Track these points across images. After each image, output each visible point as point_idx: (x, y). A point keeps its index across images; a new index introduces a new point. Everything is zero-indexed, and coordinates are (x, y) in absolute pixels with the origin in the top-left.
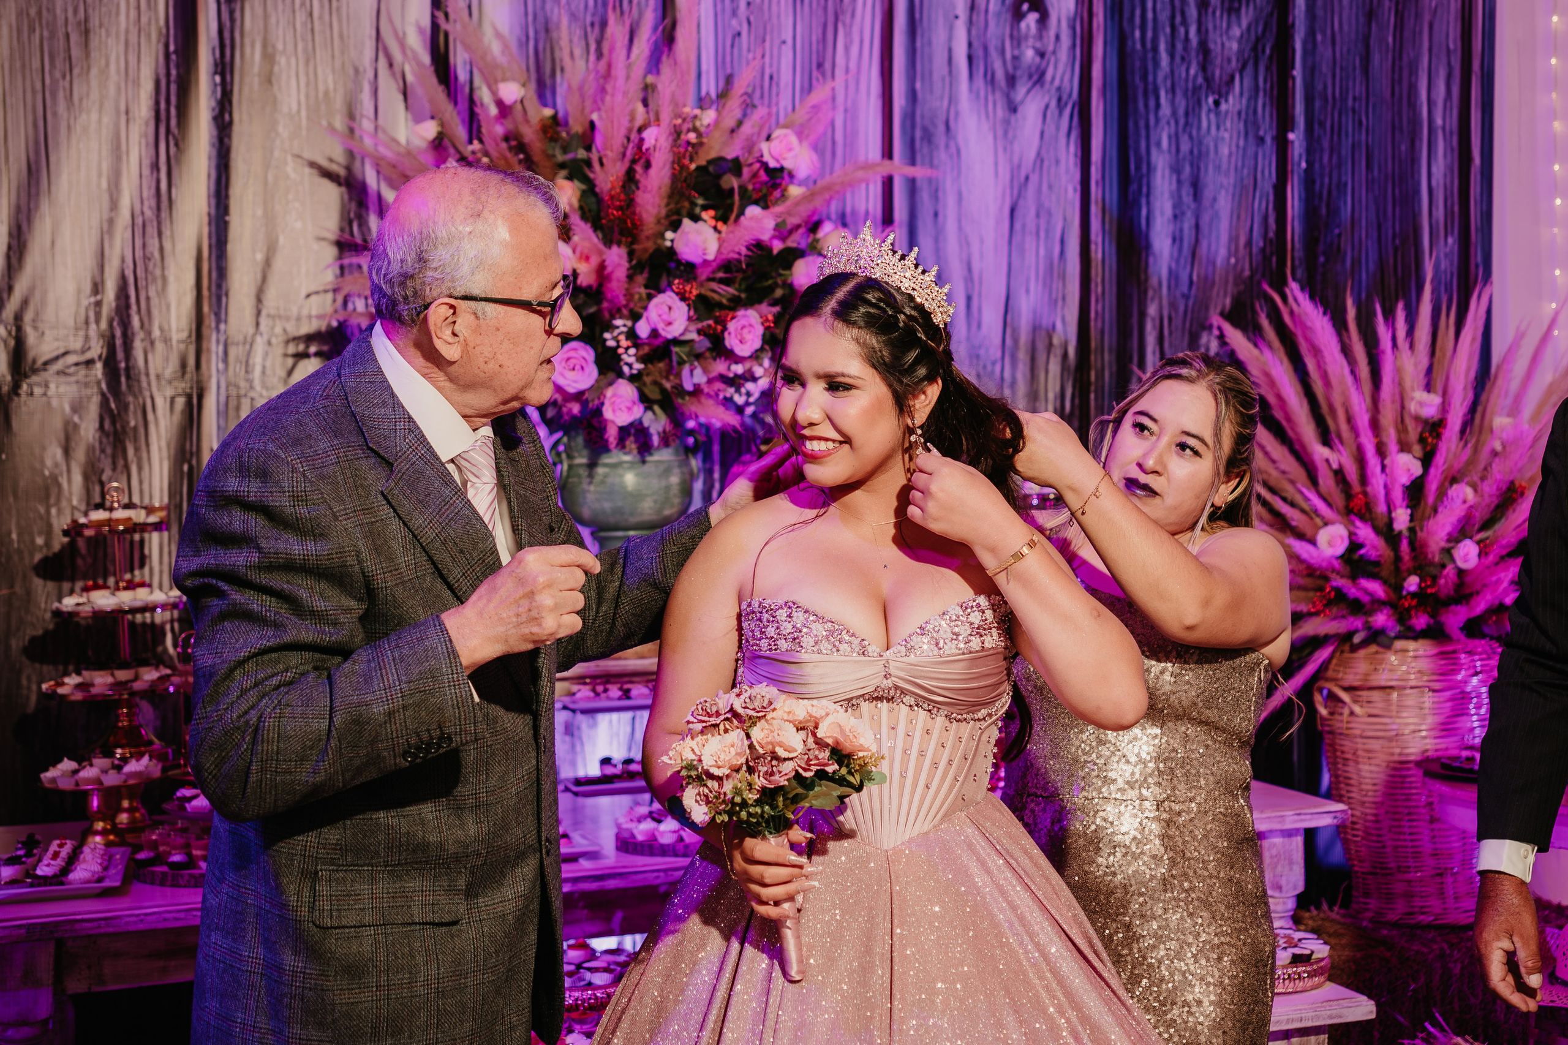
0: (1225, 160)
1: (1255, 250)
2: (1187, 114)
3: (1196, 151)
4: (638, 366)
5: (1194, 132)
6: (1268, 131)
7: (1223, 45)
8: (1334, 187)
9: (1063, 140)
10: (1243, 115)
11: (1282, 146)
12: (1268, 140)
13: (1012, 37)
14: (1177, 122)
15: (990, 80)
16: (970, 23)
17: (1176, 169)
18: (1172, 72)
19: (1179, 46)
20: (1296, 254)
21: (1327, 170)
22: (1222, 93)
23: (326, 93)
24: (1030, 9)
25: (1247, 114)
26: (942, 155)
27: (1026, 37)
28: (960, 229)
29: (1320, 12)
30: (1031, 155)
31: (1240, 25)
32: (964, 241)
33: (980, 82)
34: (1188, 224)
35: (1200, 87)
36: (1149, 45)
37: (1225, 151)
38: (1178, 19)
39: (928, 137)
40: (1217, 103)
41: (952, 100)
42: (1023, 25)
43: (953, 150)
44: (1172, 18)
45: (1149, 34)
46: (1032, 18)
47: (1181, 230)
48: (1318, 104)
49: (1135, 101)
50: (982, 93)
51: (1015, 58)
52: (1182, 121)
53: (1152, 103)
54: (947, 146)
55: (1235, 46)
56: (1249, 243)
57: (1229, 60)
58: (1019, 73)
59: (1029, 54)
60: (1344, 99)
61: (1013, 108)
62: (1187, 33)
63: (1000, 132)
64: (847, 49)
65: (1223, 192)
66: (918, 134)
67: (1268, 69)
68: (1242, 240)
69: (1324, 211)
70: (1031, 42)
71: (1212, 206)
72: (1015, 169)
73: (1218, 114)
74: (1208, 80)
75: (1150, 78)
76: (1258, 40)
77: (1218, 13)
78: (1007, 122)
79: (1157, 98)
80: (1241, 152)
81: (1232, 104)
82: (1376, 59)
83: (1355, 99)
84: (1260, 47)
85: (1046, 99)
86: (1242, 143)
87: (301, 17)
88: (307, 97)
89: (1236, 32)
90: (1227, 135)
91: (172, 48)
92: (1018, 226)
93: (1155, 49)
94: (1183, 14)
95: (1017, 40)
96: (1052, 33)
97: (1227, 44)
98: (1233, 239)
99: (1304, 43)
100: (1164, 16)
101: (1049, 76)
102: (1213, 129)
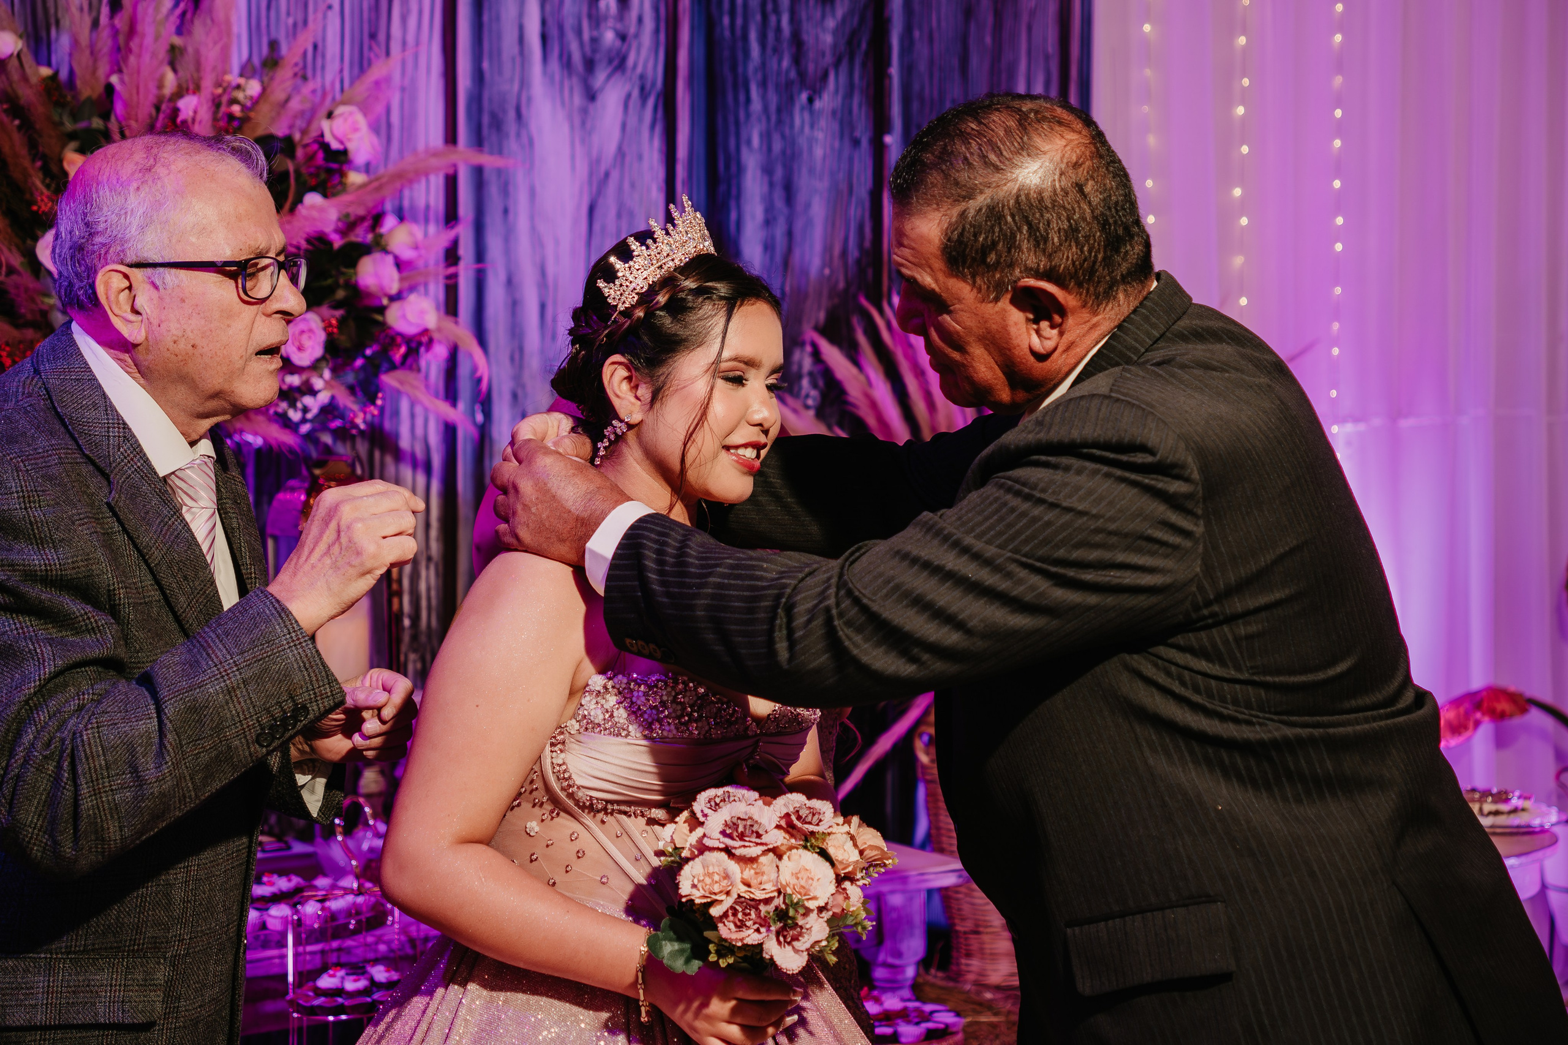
0: (819, 162)
1: (851, 260)
2: (779, 111)
3: (788, 152)
5: (787, 131)
6: (864, 133)
7: (817, 37)
9: (646, 133)
10: (838, 114)
11: (879, 150)
12: (864, 142)
13: (590, 16)
14: (768, 119)
15: (567, 63)
17: (767, 170)
18: (763, 64)
19: (771, 36)
22: (815, 88)
25: (842, 113)
26: (512, 145)
27: (606, 18)
28: (533, 229)
29: (917, 7)
30: (611, 148)
31: (834, 17)
32: (538, 242)
33: (554, 65)
34: (780, 231)
35: (793, 82)
36: (739, 32)
37: (819, 152)
39: (497, 124)
40: (811, 100)
41: (524, 83)
43: (524, 139)
45: (739, 21)
47: (773, 238)
48: (915, 106)
49: (724, 94)
50: (557, 77)
51: (594, 40)
52: (774, 118)
53: (742, 98)
54: (518, 135)
55: (828, 39)
56: (844, 253)
57: (823, 54)
58: (598, 57)
59: (609, 37)
61: (591, 96)
62: (779, 22)
63: (577, 121)
64: (404, 19)
65: (817, 198)
66: (486, 120)
67: (864, 65)
68: (837, 251)
70: (611, 23)
71: (806, 212)
72: (594, 163)
73: (811, 112)
74: (802, 75)
75: (740, 70)
76: (853, 33)
78: (584, 111)
79: (748, 92)
80: (836, 154)
81: (826, 102)
82: (974, 61)
84: (855, 41)
85: (627, 87)
86: (836, 145)
89: (831, 23)
90: (821, 136)
92: (597, 227)
93: (745, 37)
95: (596, 20)
96: (634, 14)
97: (821, 37)
98: (828, 249)
99: (901, 40)
101: (630, 61)
102: (807, 129)
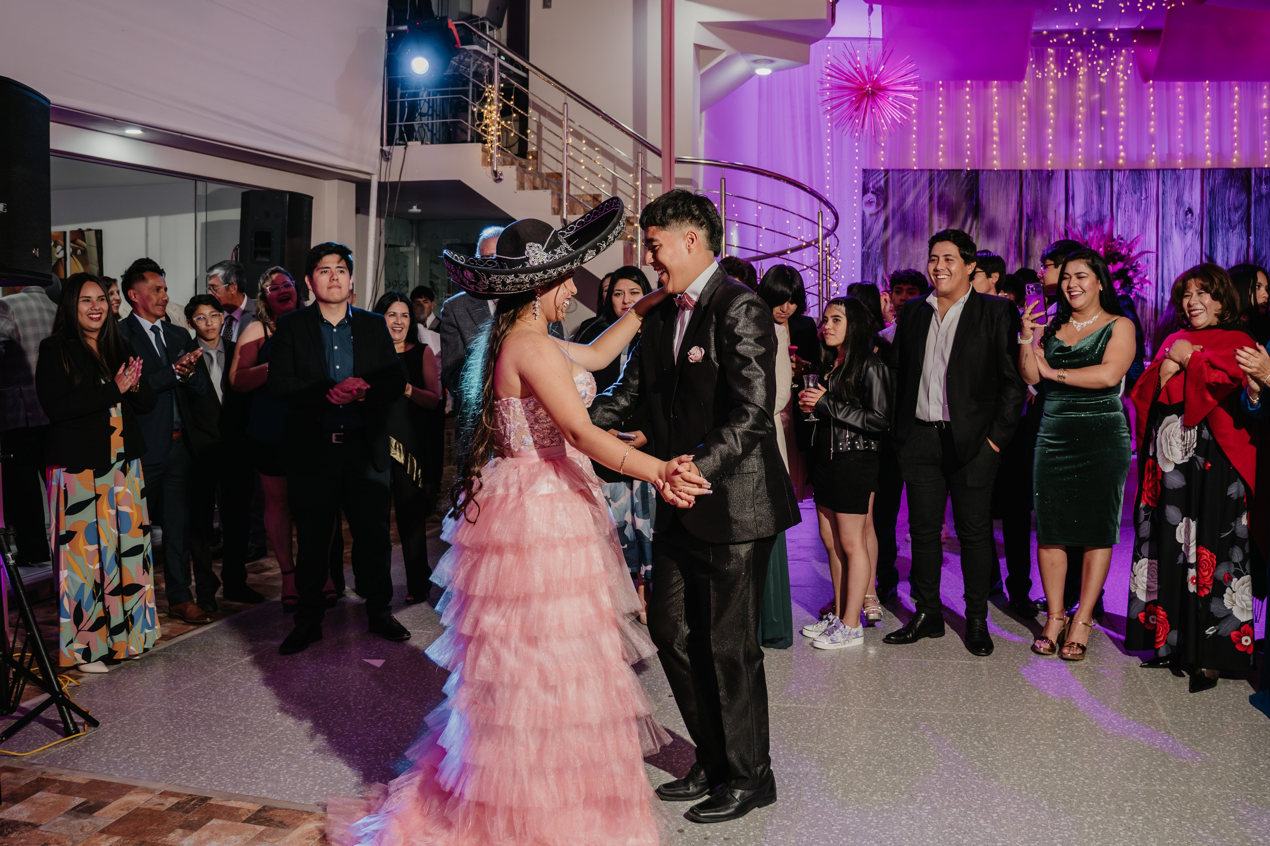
0: (1234, 243)
2: (1225, 234)
3: (1227, 242)
5: (1227, 238)
6: (1245, 237)
8: (1261, 248)
9: (1196, 240)
10: (1239, 234)
11: (1248, 240)
12: (1245, 239)
14: (1223, 236)
15: (1181, 228)
16: (1176, 217)
17: (1223, 245)
18: (1222, 225)
19: (1224, 219)
21: (1259, 245)
22: (1234, 228)
24: (1189, 213)
26: (1169, 244)
28: (1173, 259)
30: (1189, 244)
31: (1238, 214)
32: (1174, 262)
33: (1178, 229)
35: (1229, 228)
36: (1216, 219)
37: (1234, 241)
39: (1166, 241)
40: (1233, 231)
41: (1172, 233)
42: (1188, 216)
43: (1172, 243)
44: (1222, 213)
45: (1217, 217)
46: (1190, 215)
48: (1257, 230)
49: (1213, 231)
50: (1178, 231)
51: (1186, 224)
53: (1217, 232)
54: (1170, 242)
55: (1237, 219)
57: (1236, 222)
58: (1187, 227)
59: (1189, 222)
60: (1263, 228)
61: (1185, 234)
62: (1225, 216)
63: (1182, 239)
64: (1149, 223)
65: (1234, 250)
67: (1245, 223)
69: (1258, 254)
70: (1189, 220)
72: (1186, 247)
73: (1233, 234)
74: (1231, 226)
75: (1217, 226)
76: (1242, 217)
77: (1233, 212)
78: (1184, 237)
79: (1219, 230)
80: (1238, 242)
81: (1237, 231)
84: (1243, 219)
85: (1193, 232)
86: (1238, 240)
87: (1040, 224)
89: (1237, 216)
90: (1235, 238)
92: (1186, 258)
93: (1218, 220)
94: (1225, 212)
95: (1186, 219)
96: (1194, 218)
97: (1235, 218)
98: (1237, 261)
99: (1254, 218)
100: (1220, 213)
101: (1194, 227)
102: (1232, 237)
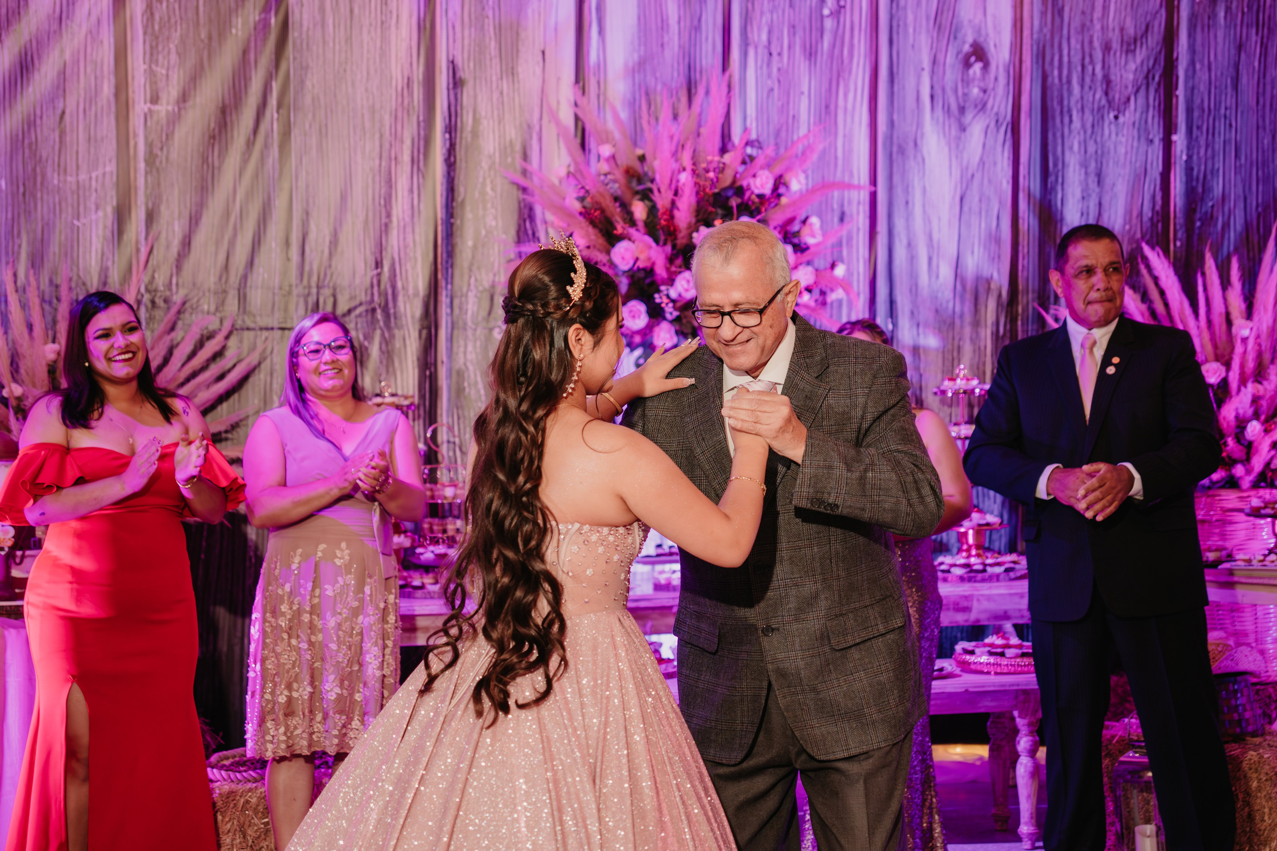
0: (1122, 157)
1: (1145, 219)
2: (1093, 126)
3: (1099, 152)
4: (676, 314)
5: (1099, 139)
6: (1157, 136)
7: (1121, 77)
8: (1208, 172)
9: (999, 149)
10: (1137, 125)
11: (1167, 145)
12: (1157, 141)
13: (962, 80)
14: (1085, 132)
15: (948, 111)
16: (933, 73)
17: (1084, 165)
18: (1082, 98)
19: (1088, 80)
20: (1177, 221)
21: (1203, 160)
22: (1120, 110)
23: (511, 142)
24: (976, 61)
25: (1140, 124)
26: (911, 163)
27: (973, 80)
28: (924, 211)
29: (1198, 48)
30: (976, 159)
31: (1135, 61)
32: (927, 220)
33: (939, 112)
34: (1093, 203)
35: (1104, 106)
36: (1064, 80)
37: (1122, 150)
38: (1087, 60)
39: (902, 151)
40: (1116, 117)
41: (919, 125)
42: (971, 71)
43: (920, 159)
44: (1083, 59)
45: (1065, 72)
46: (978, 67)
47: (1088, 207)
48: (1196, 114)
49: (1054, 118)
50: (941, 120)
51: (965, 95)
52: (1089, 131)
53: (1066, 120)
54: (915, 157)
55: (1131, 76)
56: (1141, 214)
57: (1126, 87)
58: (967, 105)
59: (975, 91)
60: (1217, 108)
61: (963, 129)
62: (1094, 70)
63: (953, 146)
64: (846, 95)
65: (1120, 180)
66: (895, 149)
67: (1156, 91)
68: (1135, 213)
69: (1200, 190)
70: (976, 83)
71: (1112, 189)
72: (964, 170)
73: (1117, 125)
74: (1110, 102)
75: (1065, 103)
76: (1149, 71)
77: (1118, 54)
78: (958, 138)
79: (1071, 117)
80: (1134, 150)
81: (1129, 116)
82: (1244, 80)
83: (1226, 109)
84: (1150, 76)
85: (987, 121)
86: (1135, 144)
87: (496, 95)
88: (499, 144)
89: (1132, 66)
90: (1124, 140)
91: (421, 118)
92: (966, 209)
93: (1069, 82)
94: (1091, 56)
95: (966, 82)
96: (992, 75)
97: (1125, 75)
98: (1129, 212)
99: (1186, 71)
100: (1076, 59)
101: (989, 105)
102: (1113, 136)
